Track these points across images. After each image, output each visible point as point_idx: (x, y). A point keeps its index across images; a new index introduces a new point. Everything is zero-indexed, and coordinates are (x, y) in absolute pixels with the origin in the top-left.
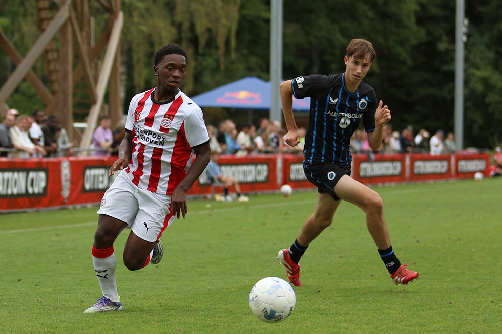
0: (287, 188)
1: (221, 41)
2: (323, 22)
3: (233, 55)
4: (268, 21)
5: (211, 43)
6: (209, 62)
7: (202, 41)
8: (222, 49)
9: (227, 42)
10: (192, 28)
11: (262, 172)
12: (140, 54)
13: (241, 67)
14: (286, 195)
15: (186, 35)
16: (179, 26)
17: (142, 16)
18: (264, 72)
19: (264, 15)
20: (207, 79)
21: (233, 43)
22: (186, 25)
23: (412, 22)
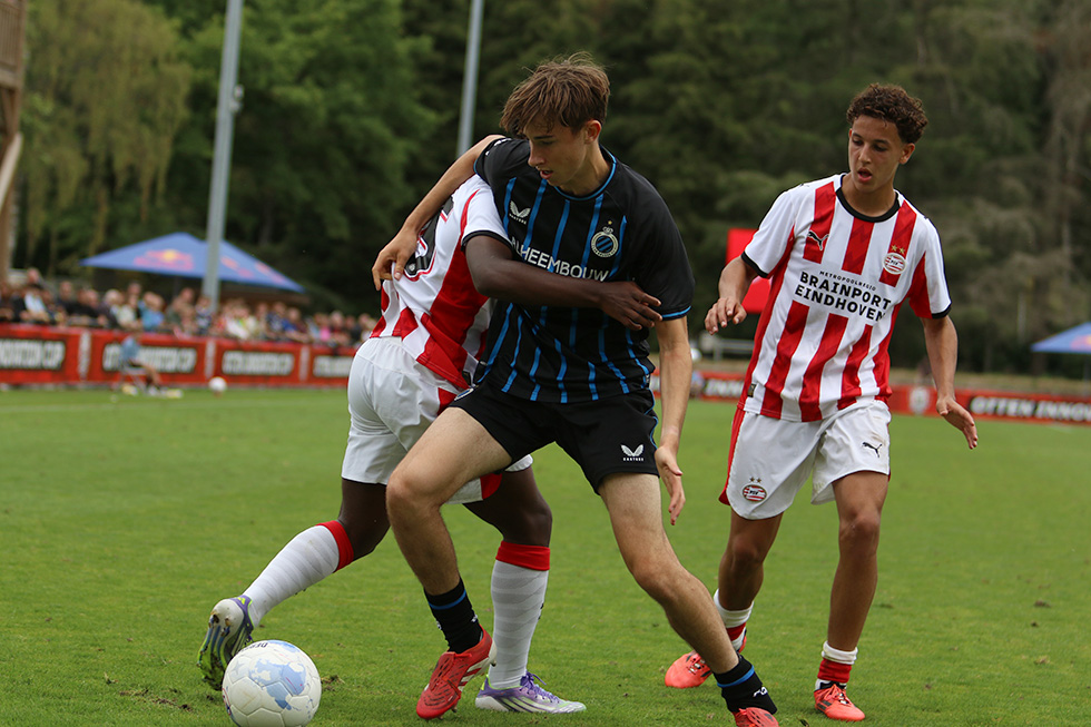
0: (218, 384)
1: (145, 182)
2: (281, 168)
3: (160, 203)
4: (209, 163)
5: (132, 185)
6: (128, 209)
7: (122, 180)
8: (145, 195)
9: (154, 186)
10: (109, 162)
11: (186, 360)
12: (38, 191)
13: (169, 219)
14: (216, 393)
15: (101, 171)
16: (91, 159)
17: (44, 142)
18: (198, 227)
19: (206, 153)
20: (124, 231)
21: (161, 186)
22: (101, 159)
23: (397, 178)
